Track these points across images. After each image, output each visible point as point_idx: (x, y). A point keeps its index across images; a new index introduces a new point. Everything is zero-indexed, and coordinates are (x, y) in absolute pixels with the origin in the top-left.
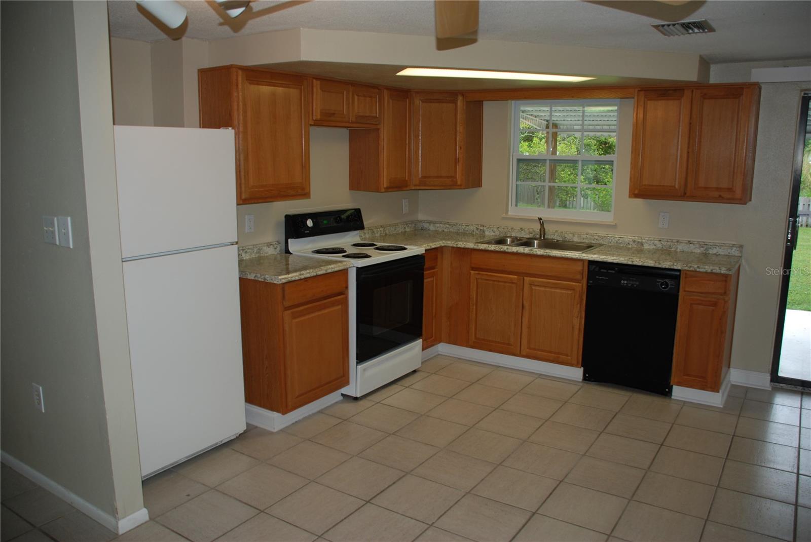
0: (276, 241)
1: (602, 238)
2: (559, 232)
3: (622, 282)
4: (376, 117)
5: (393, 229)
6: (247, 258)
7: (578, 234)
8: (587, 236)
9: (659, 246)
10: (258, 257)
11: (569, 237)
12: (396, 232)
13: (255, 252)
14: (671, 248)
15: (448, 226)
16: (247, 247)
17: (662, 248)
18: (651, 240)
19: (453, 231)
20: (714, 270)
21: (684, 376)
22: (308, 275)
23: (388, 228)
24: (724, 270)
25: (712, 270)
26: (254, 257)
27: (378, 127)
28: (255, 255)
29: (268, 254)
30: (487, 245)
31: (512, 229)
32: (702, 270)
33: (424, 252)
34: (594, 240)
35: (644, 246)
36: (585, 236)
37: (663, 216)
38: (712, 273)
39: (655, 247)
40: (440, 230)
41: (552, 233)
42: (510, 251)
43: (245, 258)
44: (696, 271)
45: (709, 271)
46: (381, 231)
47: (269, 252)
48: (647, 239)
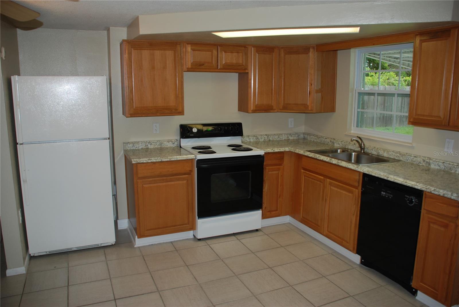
0: (175, 139)
1: (402, 156)
2: (376, 148)
3: (382, 193)
4: (243, 65)
5: (277, 137)
6: (152, 147)
7: (388, 151)
8: (393, 153)
9: (442, 167)
10: (160, 148)
11: (381, 153)
12: (279, 139)
13: (158, 144)
14: (451, 170)
15: (316, 138)
16: (153, 142)
17: (445, 169)
18: (437, 161)
19: (318, 141)
20: (446, 194)
21: (421, 282)
22: (155, 161)
23: (272, 136)
24: (455, 197)
25: (444, 194)
26: (157, 147)
27: (246, 71)
28: (158, 146)
29: (167, 147)
30: (309, 153)
31: (349, 143)
32: (436, 193)
33: (264, 154)
34: (397, 157)
35: (430, 166)
36: (391, 153)
37: (448, 142)
38: (443, 197)
39: (439, 168)
40: (312, 140)
41: (371, 148)
42: (319, 158)
43: (150, 148)
44: (431, 193)
45: (442, 194)
46: (265, 138)
47: (168, 145)
48: (434, 160)
